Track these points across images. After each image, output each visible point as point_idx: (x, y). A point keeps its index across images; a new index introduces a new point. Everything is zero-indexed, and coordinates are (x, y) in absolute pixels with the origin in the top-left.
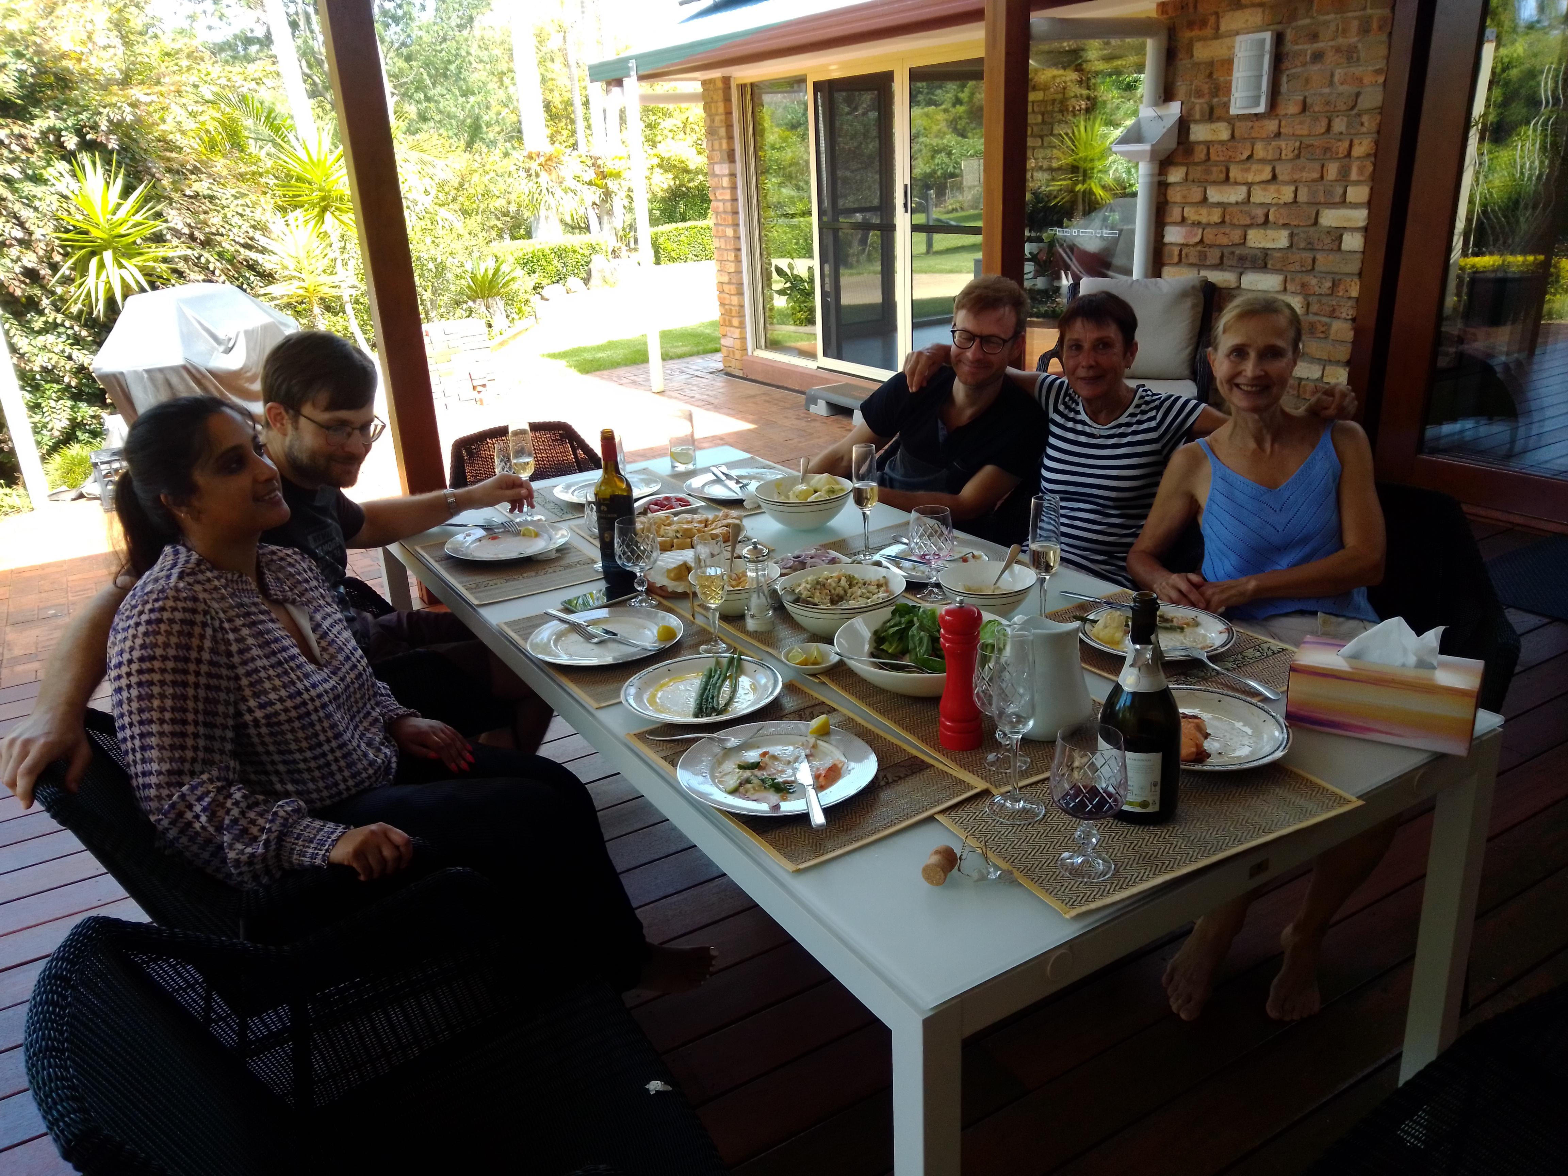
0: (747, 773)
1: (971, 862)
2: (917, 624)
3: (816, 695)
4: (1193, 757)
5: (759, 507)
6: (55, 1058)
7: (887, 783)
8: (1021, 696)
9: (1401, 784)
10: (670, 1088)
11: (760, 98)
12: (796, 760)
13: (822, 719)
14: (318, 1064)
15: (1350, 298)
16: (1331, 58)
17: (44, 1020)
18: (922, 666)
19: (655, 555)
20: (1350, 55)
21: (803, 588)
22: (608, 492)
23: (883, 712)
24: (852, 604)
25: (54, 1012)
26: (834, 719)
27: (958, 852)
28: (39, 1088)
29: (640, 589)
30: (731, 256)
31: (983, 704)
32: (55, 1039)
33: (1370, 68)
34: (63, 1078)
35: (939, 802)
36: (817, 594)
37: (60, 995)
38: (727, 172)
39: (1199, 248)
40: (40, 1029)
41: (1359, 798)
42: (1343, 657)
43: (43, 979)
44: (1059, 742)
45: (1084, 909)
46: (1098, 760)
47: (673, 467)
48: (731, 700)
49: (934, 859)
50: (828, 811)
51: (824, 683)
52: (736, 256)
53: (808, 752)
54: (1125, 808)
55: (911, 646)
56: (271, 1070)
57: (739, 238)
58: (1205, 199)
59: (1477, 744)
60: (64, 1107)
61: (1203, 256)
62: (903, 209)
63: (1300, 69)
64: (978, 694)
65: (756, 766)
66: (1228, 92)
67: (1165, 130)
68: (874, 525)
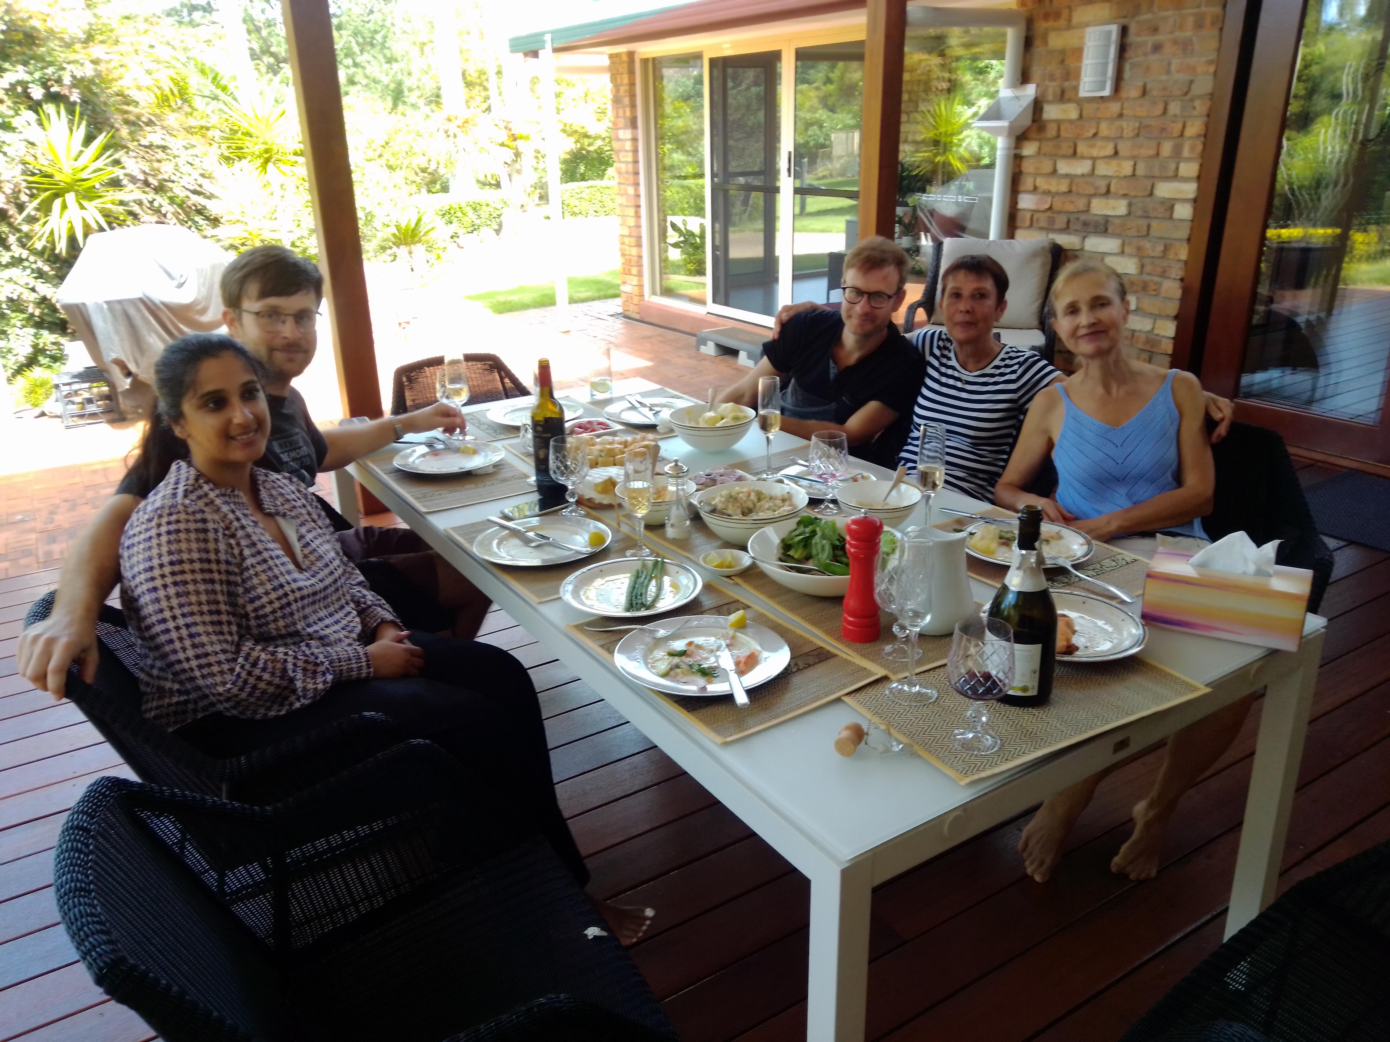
0: (676, 660)
1: (875, 736)
2: (819, 534)
3: (731, 594)
4: (1064, 650)
5: (672, 431)
6: (84, 897)
7: (799, 670)
8: (918, 595)
9: (1240, 675)
10: (606, 934)
11: (660, 71)
12: (719, 648)
13: (741, 613)
14: (296, 911)
15: (1179, 261)
16: (1168, 49)
17: (71, 864)
18: (825, 570)
19: (585, 470)
20: (1185, 47)
21: (718, 501)
22: (543, 415)
23: (792, 609)
24: (762, 515)
25: (79, 858)
26: (749, 614)
27: (865, 728)
28: (72, 923)
30: (631, 212)
31: (884, 602)
32: (82, 881)
33: (1203, 59)
34: (92, 915)
35: (845, 686)
36: (730, 506)
37: (82, 843)
38: (629, 136)
39: (1049, 214)
40: (69, 872)
41: (1207, 685)
42: (1192, 566)
43: (67, 829)
45: (976, 777)
46: (988, 649)
47: (592, 395)
48: (657, 597)
49: (845, 734)
50: (751, 692)
51: (737, 584)
52: (636, 212)
53: (728, 642)
54: (1011, 692)
55: (814, 552)
57: (639, 196)
58: (1055, 171)
59: (1304, 642)
60: (94, 939)
61: (1051, 221)
62: (787, 174)
63: (1141, 59)
64: (879, 593)
65: (683, 654)
66: (1078, 76)
67: (1021, 109)
68: (776, 448)
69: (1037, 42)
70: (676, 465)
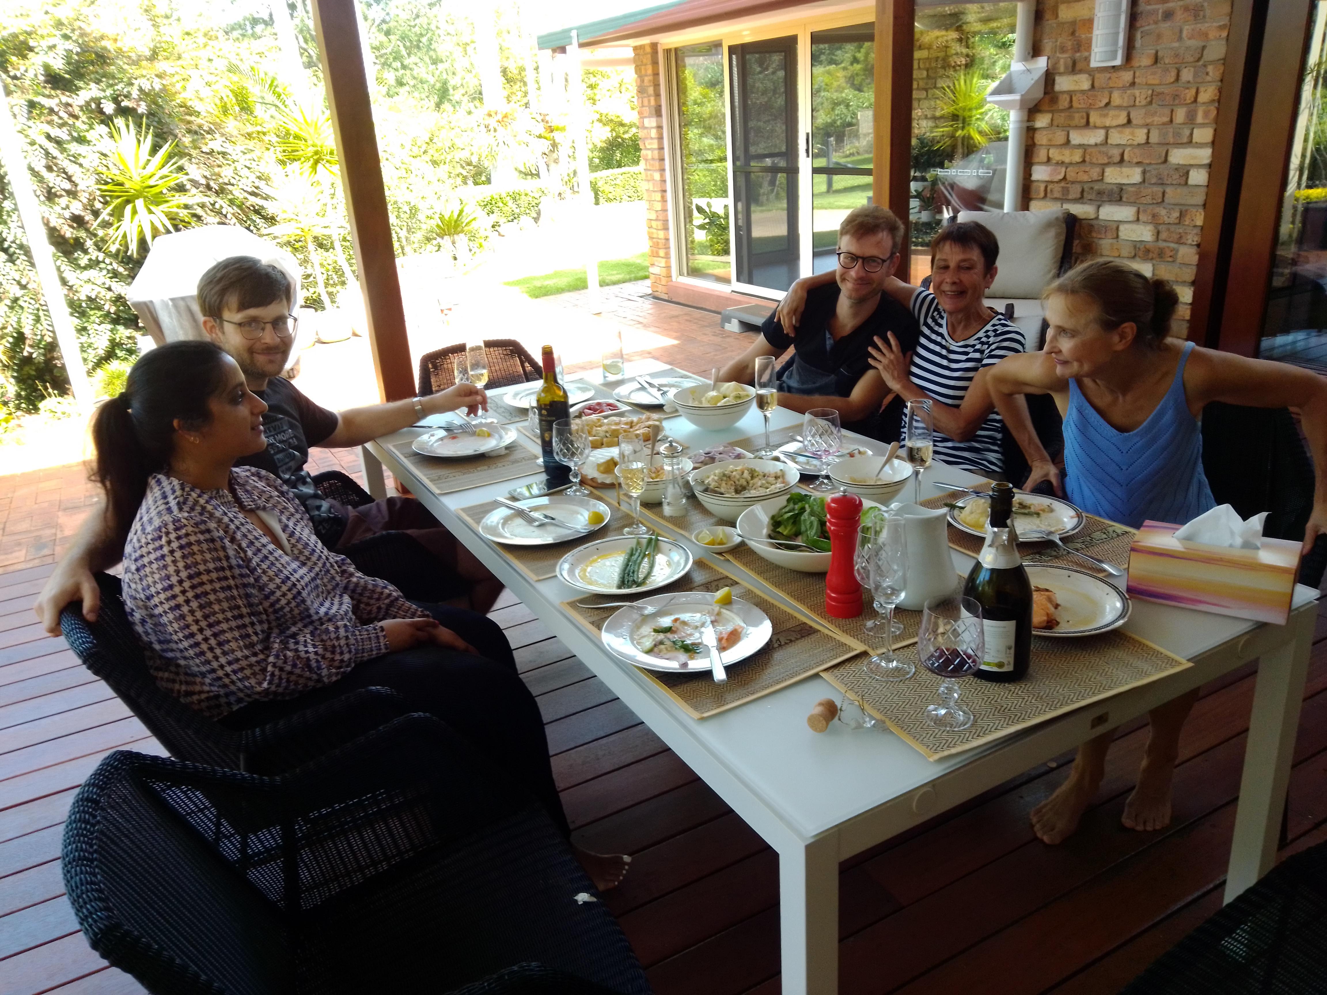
0: (661, 636)
1: (849, 712)
2: (808, 510)
3: (721, 570)
4: (1045, 624)
5: (677, 411)
6: (87, 865)
7: (780, 645)
8: (895, 572)
9: (1227, 648)
10: (594, 900)
11: (683, 61)
12: (703, 625)
13: (725, 590)
14: (304, 874)
15: (1195, 226)
16: (1180, 15)
17: (77, 835)
18: (813, 546)
19: (587, 451)
20: (1196, 13)
21: (711, 480)
22: (548, 399)
23: (778, 585)
24: (753, 493)
25: (85, 829)
26: (735, 591)
27: (838, 704)
28: (73, 891)
29: (574, 480)
30: (658, 196)
31: (863, 578)
32: (86, 851)
33: (1215, 24)
34: (92, 883)
35: (823, 662)
36: (724, 484)
37: (90, 814)
38: (654, 124)
39: (1063, 184)
40: (74, 842)
41: (1189, 660)
42: (1179, 539)
43: (77, 802)
44: (926, 611)
45: (946, 753)
46: (960, 626)
47: (605, 377)
48: (649, 574)
49: (818, 710)
50: (729, 669)
51: (728, 560)
52: (663, 197)
53: (713, 618)
54: (983, 667)
55: (803, 528)
56: (265, 878)
57: (665, 181)
58: (1068, 142)
59: (1294, 615)
60: (92, 906)
61: (1066, 191)
62: (805, 154)
63: (1153, 27)
64: (858, 569)
65: (668, 630)
66: (1089, 48)
67: (1033, 82)
68: (774, 426)
69: (1048, 15)
70: (671, 445)
